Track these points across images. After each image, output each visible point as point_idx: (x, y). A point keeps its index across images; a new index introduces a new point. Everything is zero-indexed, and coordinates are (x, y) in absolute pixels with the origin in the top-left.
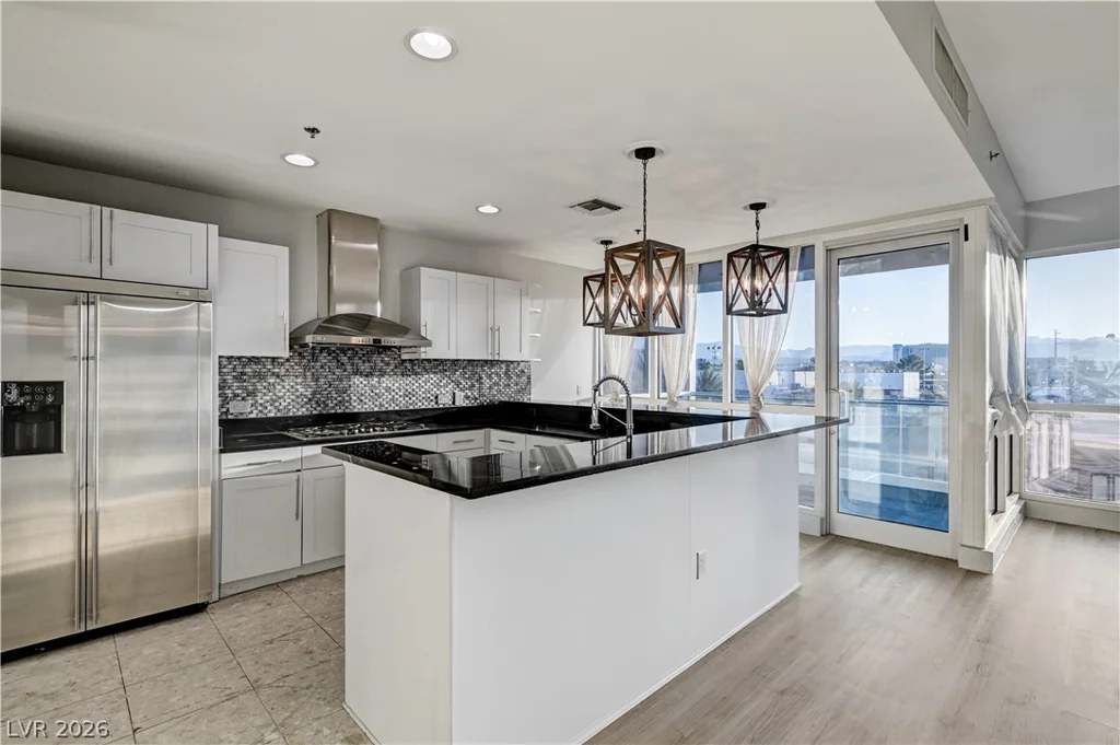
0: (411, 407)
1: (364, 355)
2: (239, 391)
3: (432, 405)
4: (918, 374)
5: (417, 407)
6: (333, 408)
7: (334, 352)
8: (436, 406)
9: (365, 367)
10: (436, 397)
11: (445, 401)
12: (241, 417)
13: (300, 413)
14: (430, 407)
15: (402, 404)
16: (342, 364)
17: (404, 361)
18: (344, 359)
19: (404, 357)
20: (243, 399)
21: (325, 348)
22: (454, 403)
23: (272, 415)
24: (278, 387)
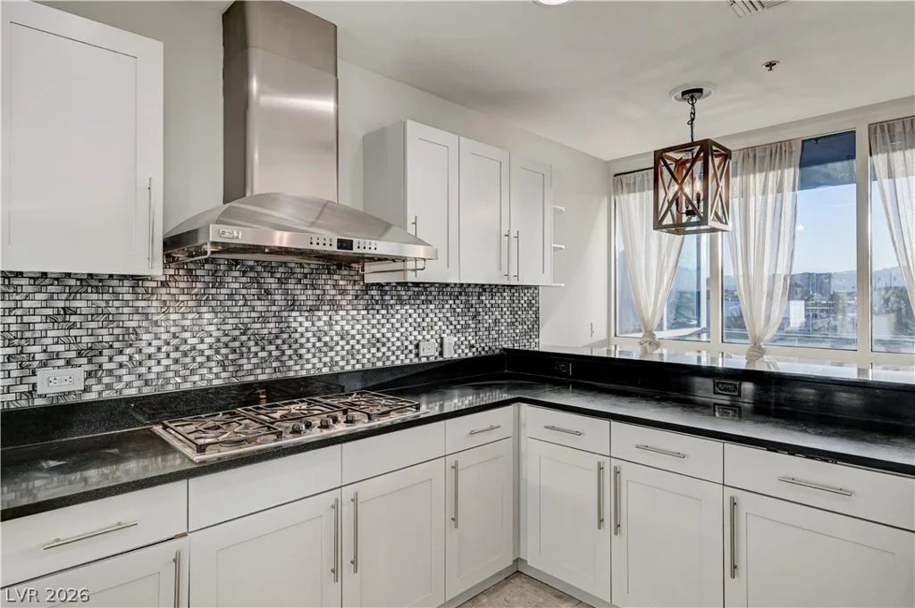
0: (380, 364)
1: (305, 276)
2: (60, 348)
3: (411, 359)
4: (803, 302)
5: (388, 364)
6: (250, 373)
7: (252, 268)
8: (416, 361)
9: (306, 296)
10: (417, 346)
11: (429, 352)
12: (62, 401)
13: (187, 386)
14: (407, 362)
15: (367, 359)
16: (268, 292)
17: (369, 287)
18: (271, 283)
19: (369, 279)
20: (68, 363)
21: (237, 262)
22: (441, 354)
23: (132, 392)
24: (146, 337)
